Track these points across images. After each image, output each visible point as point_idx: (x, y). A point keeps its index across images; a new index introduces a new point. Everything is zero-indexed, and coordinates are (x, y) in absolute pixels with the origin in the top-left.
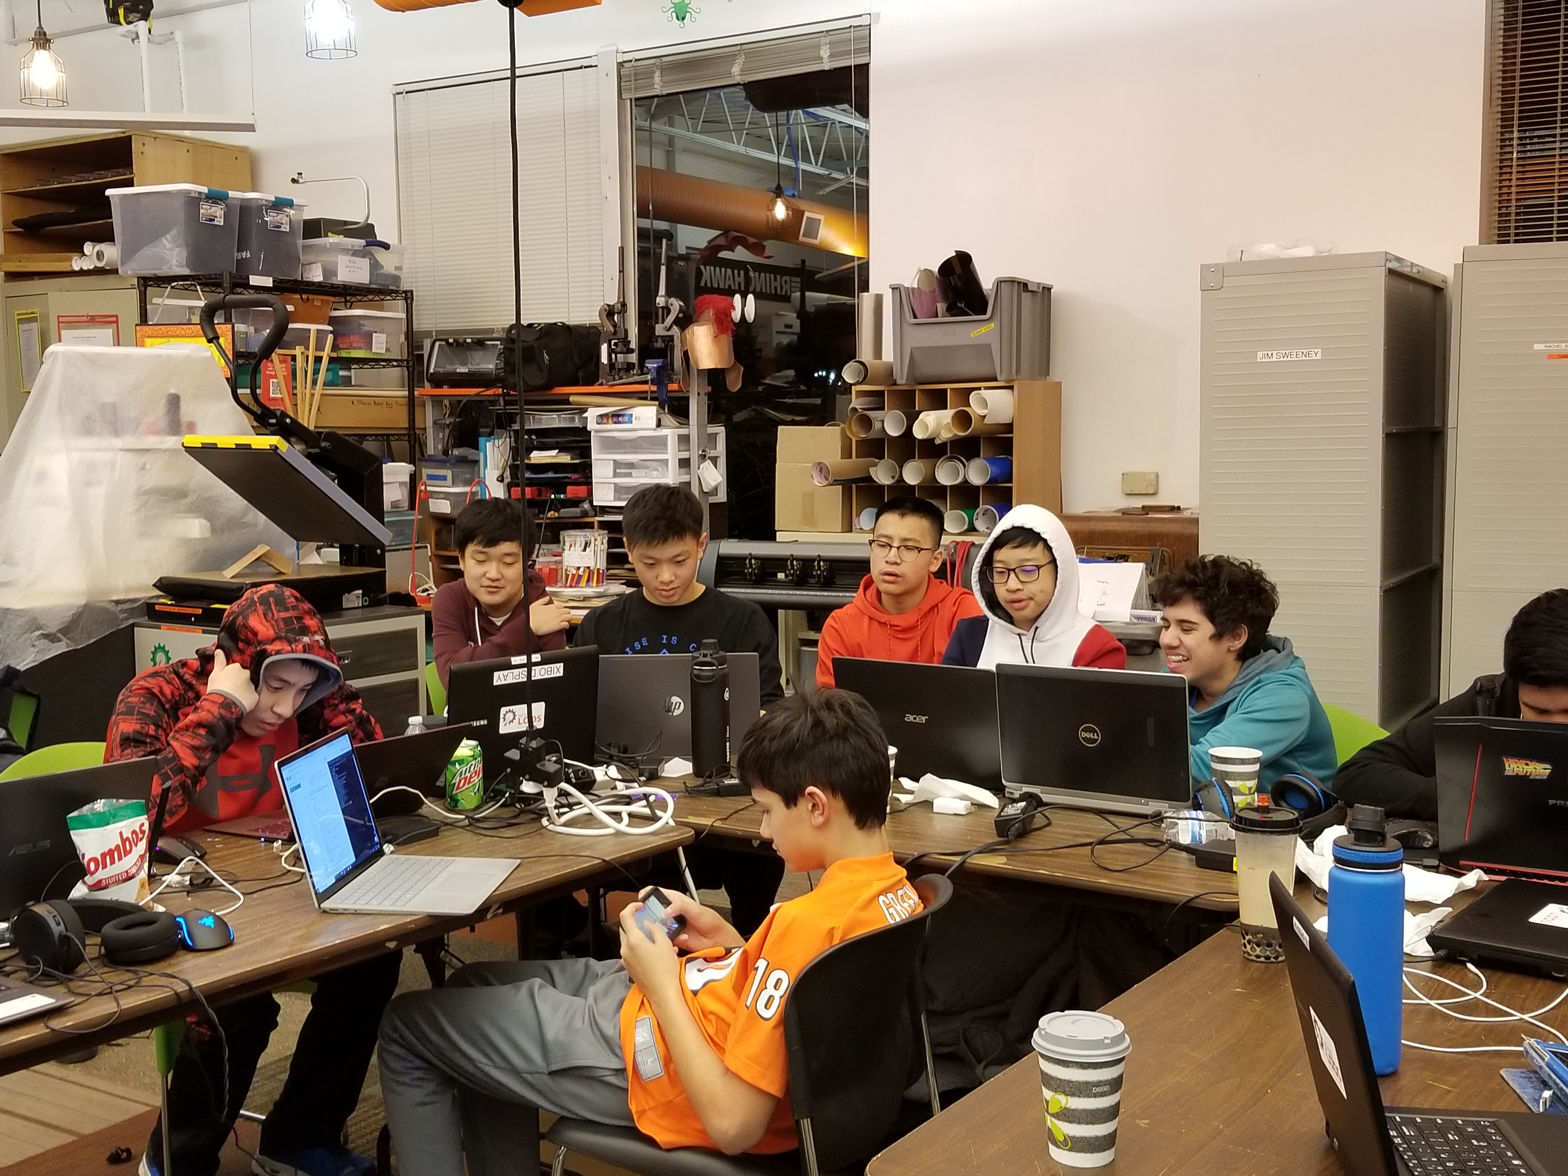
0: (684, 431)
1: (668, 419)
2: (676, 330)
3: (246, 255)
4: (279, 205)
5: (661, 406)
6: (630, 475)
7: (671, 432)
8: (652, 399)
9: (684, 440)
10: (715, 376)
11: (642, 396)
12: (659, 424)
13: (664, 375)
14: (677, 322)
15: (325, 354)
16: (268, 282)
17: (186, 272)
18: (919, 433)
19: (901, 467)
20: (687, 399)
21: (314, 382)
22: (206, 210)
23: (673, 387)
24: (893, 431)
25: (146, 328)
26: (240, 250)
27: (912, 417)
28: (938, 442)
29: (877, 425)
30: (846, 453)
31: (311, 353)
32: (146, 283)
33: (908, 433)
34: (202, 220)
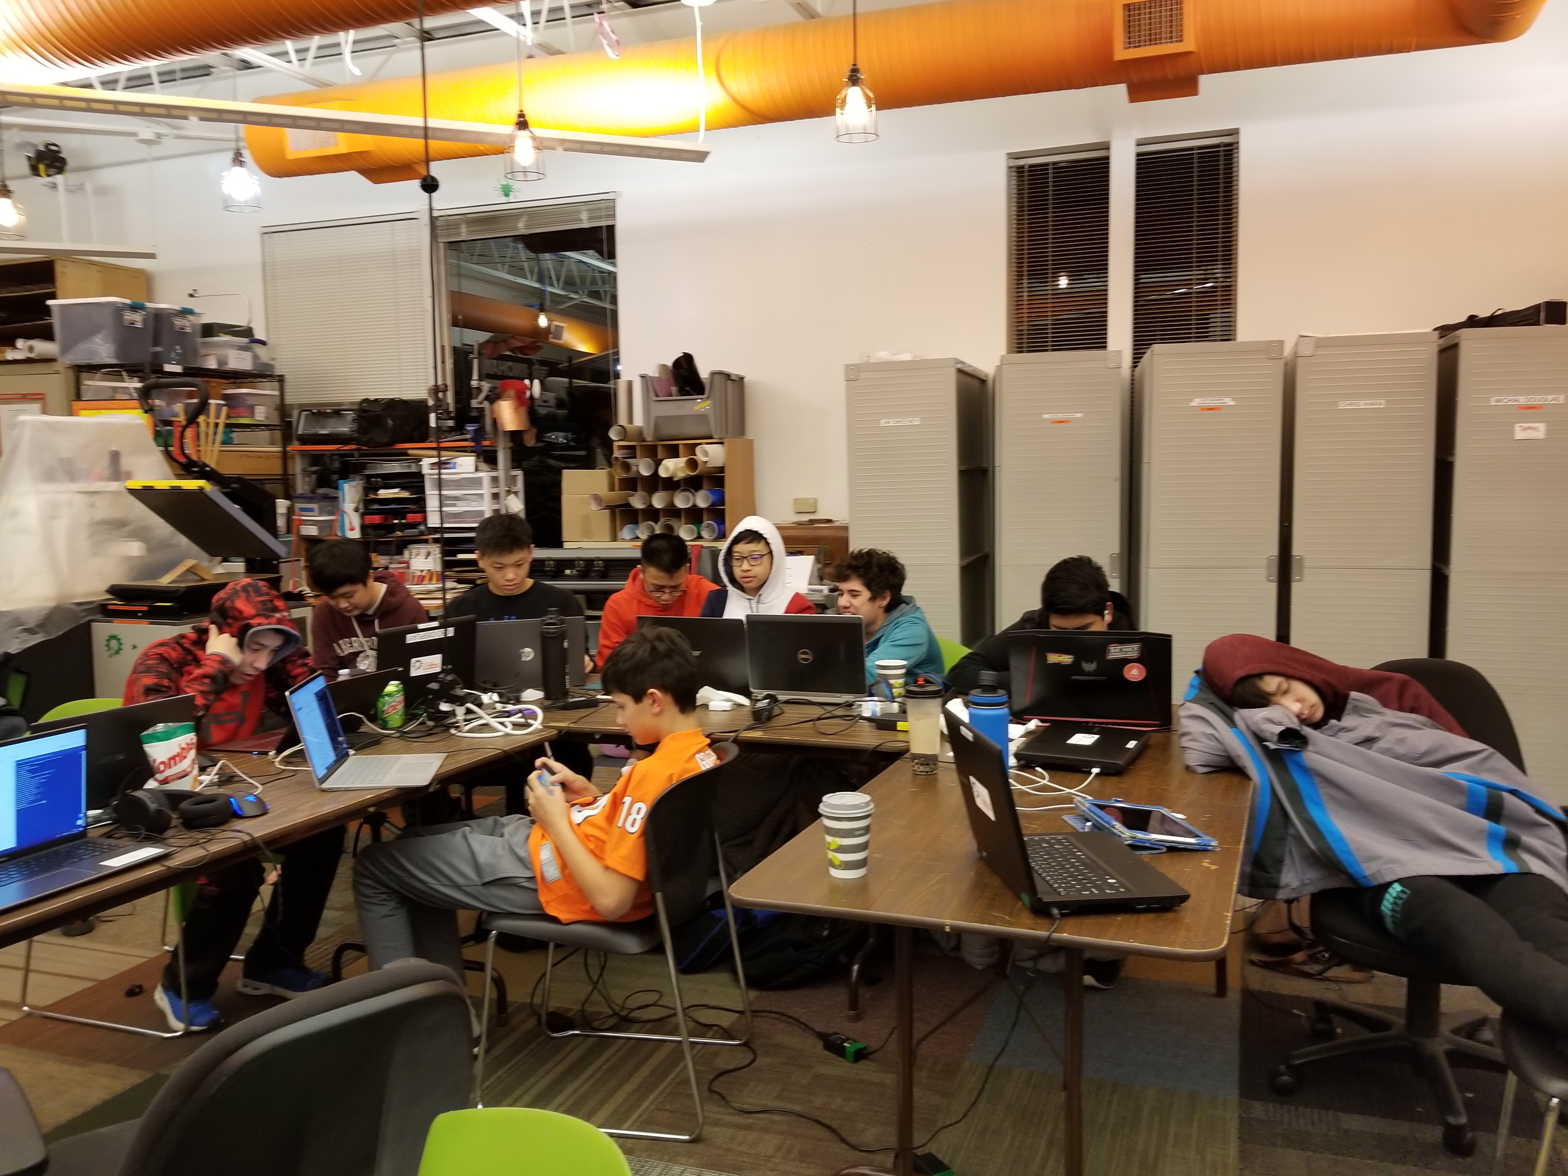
0: (494, 474)
1: (483, 466)
2: (486, 404)
3: (159, 349)
4: (186, 312)
5: (478, 457)
6: (454, 505)
7: (485, 475)
8: (472, 452)
9: (495, 480)
10: (515, 436)
11: (463, 450)
12: (477, 470)
13: (479, 434)
14: (487, 398)
15: (222, 421)
16: (178, 369)
17: (114, 361)
18: (663, 473)
19: (651, 496)
20: (495, 452)
21: (214, 443)
22: (129, 316)
23: (486, 443)
24: (645, 472)
25: (80, 403)
26: (155, 344)
27: (658, 463)
28: (675, 479)
29: (634, 469)
30: (612, 488)
31: (212, 420)
32: (81, 370)
33: (656, 474)
34: (126, 323)
